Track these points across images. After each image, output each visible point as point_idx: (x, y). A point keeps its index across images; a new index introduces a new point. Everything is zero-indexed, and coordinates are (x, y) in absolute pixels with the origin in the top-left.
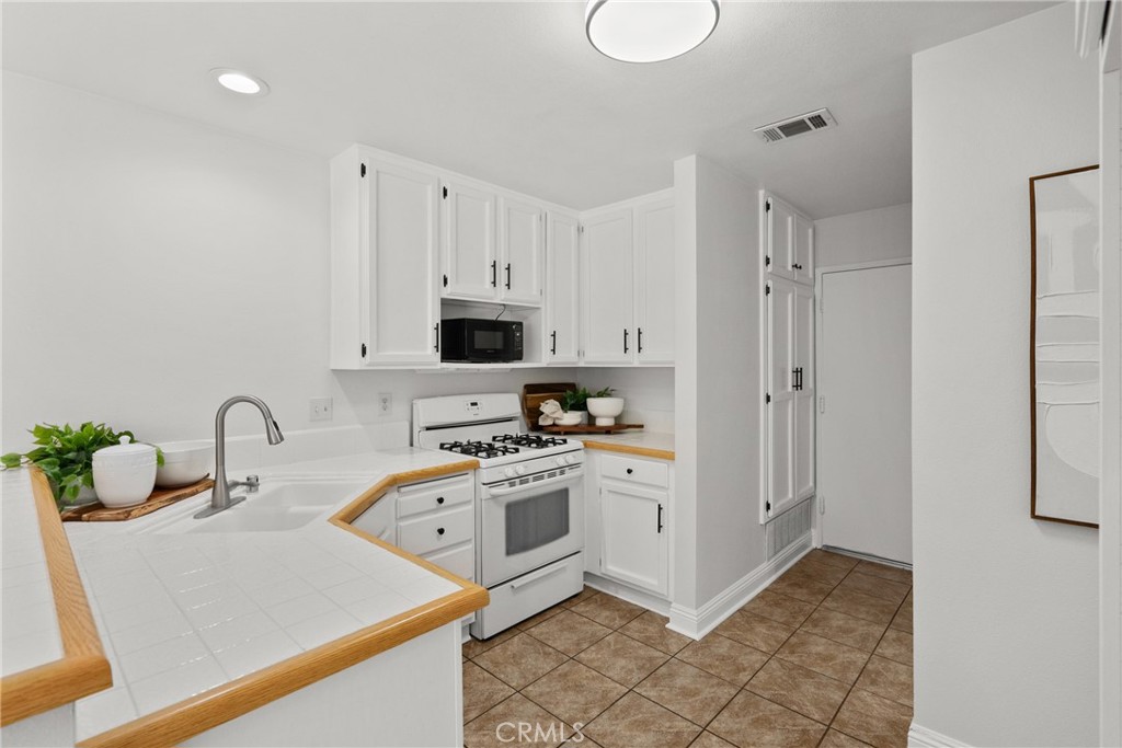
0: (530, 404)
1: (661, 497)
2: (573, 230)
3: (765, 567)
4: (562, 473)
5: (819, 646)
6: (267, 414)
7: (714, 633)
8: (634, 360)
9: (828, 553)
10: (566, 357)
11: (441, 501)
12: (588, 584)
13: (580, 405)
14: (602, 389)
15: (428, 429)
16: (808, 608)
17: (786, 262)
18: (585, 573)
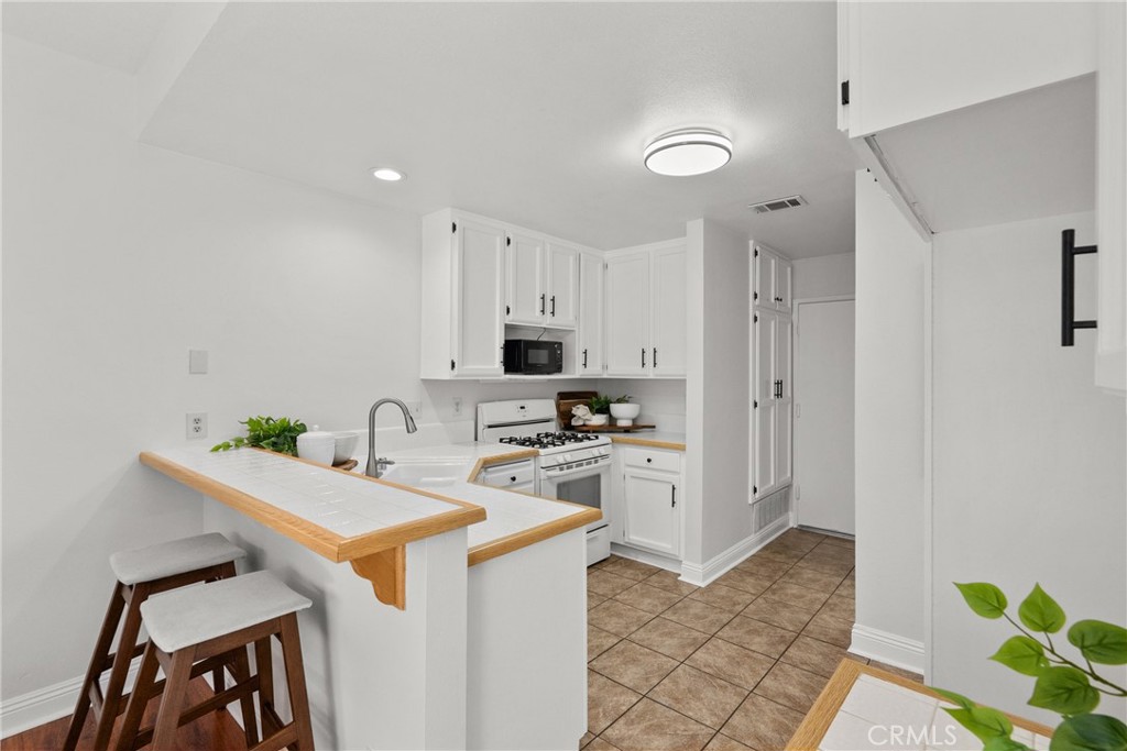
0: (562, 408)
1: (674, 479)
2: (600, 266)
3: (753, 538)
4: (596, 462)
5: (793, 590)
6: (405, 411)
7: (714, 583)
8: (650, 373)
9: (803, 530)
10: (594, 371)
11: (514, 479)
12: (614, 553)
13: (603, 409)
14: (621, 396)
15: (490, 427)
16: (786, 566)
17: (770, 294)
18: (612, 543)
